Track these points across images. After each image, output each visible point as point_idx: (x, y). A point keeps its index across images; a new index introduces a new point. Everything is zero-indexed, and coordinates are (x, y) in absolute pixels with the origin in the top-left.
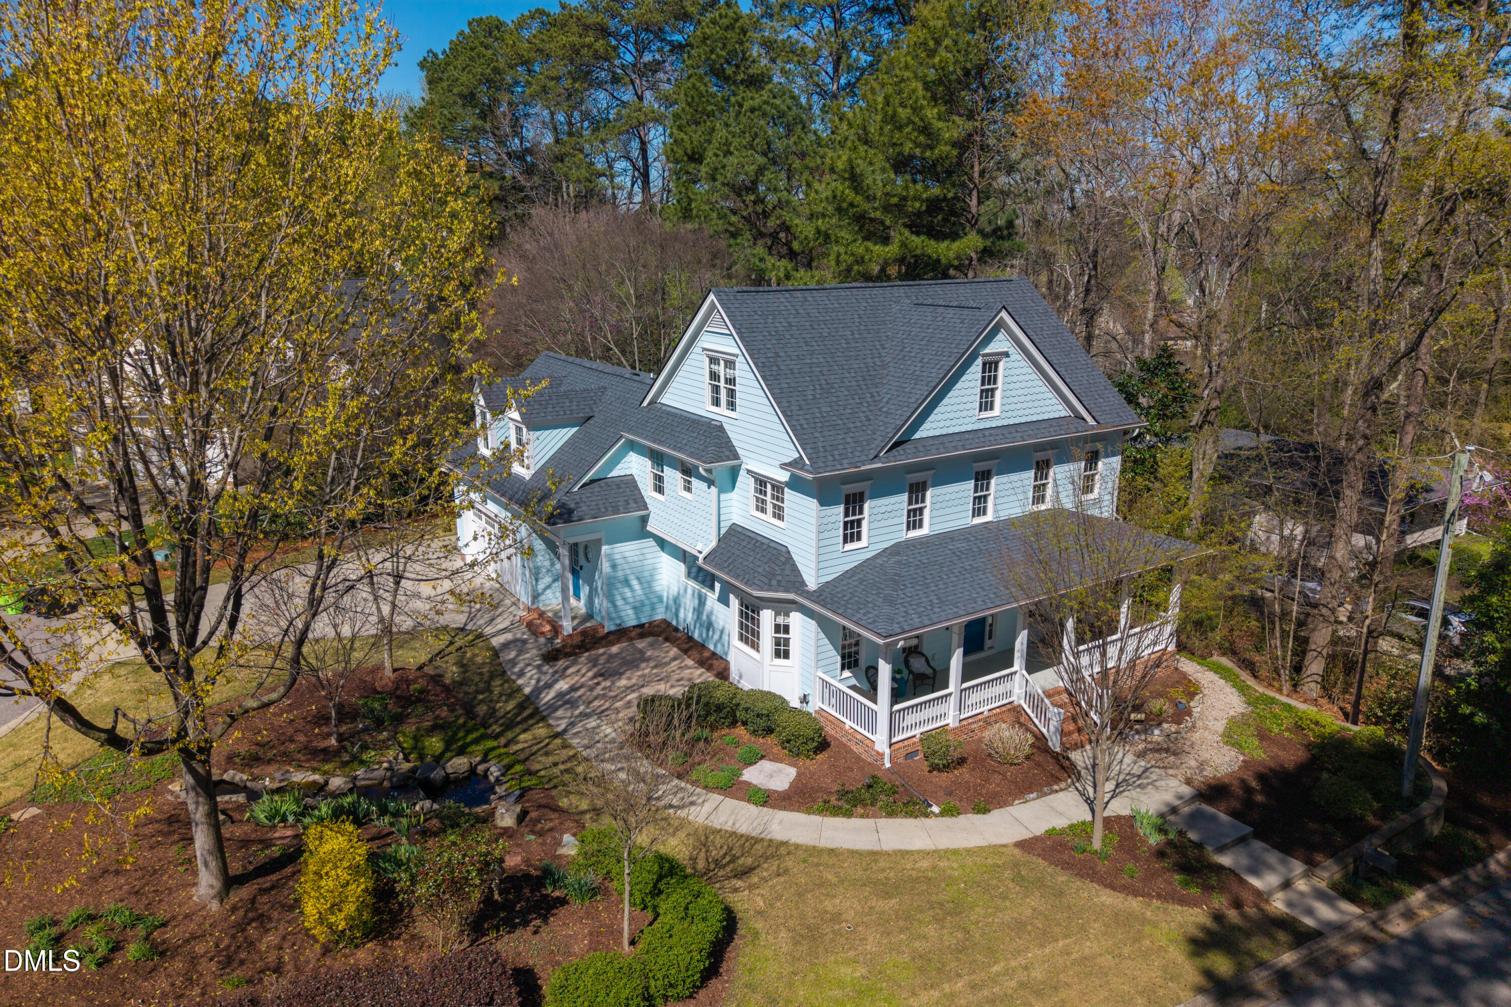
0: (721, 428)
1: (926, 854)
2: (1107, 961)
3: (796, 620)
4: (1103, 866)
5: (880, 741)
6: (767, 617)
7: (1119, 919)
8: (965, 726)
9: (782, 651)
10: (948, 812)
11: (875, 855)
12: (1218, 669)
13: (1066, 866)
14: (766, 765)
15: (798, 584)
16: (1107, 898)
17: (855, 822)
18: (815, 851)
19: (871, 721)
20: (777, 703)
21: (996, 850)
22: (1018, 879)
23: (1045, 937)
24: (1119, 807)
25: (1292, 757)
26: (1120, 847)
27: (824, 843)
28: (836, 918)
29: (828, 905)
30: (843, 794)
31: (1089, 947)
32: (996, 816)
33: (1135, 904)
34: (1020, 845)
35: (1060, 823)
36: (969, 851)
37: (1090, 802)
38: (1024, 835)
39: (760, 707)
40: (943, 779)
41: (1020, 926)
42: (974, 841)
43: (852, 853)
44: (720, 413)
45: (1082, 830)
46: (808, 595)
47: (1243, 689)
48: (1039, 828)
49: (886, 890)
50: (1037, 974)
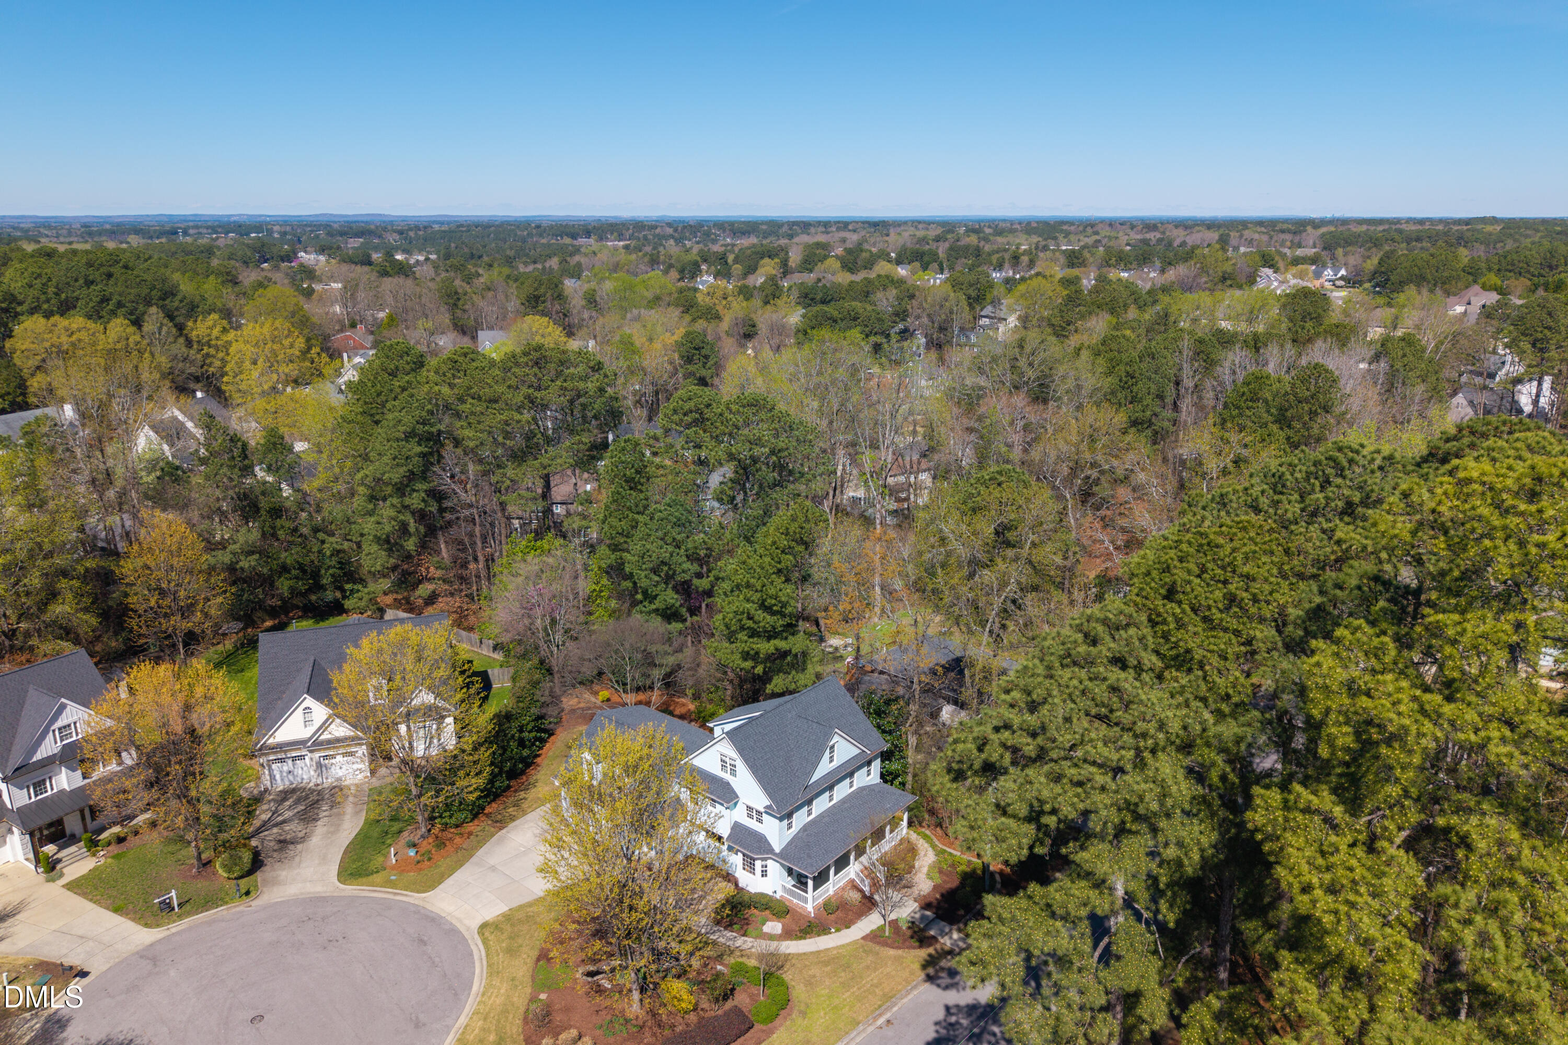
0: (728, 784)
1: (834, 948)
2: (894, 973)
3: (770, 863)
4: (889, 941)
5: (810, 907)
6: (758, 864)
7: (897, 959)
8: (836, 893)
9: (764, 874)
10: (838, 930)
11: (819, 952)
12: (925, 837)
13: (878, 943)
14: (769, 924)
15: (771, 851)
16: (892, 952)
17: (808, 941)
18: (799, 955)
19: (806, 900)
20: (771, 899)
21: (855, 942)
22: (865, 951)
23: (876, 969)
24: (893, 916)
25: (954, 883)
26: (894, 933)
27: (801, 951)
28: (814, 976)
29: (810, 973)
30: (801, 931)
31: (888, 970)
32: (854, 928)
33: (900, 952)
34: (864, 938)
35: (874, 927)
36: (848, 944)
37: (884, 916)
38: (863, 934)
39: (763, 901)
40: (832, 917)
41: (868, 967)
42: (848, 940)
43: (812, 953)
44: (727, 776)
45: (881, 929)
46: (775, 854)
47: (934, 846)
48: (868, 931)
49: (826, 963)
50: (875, 981)
